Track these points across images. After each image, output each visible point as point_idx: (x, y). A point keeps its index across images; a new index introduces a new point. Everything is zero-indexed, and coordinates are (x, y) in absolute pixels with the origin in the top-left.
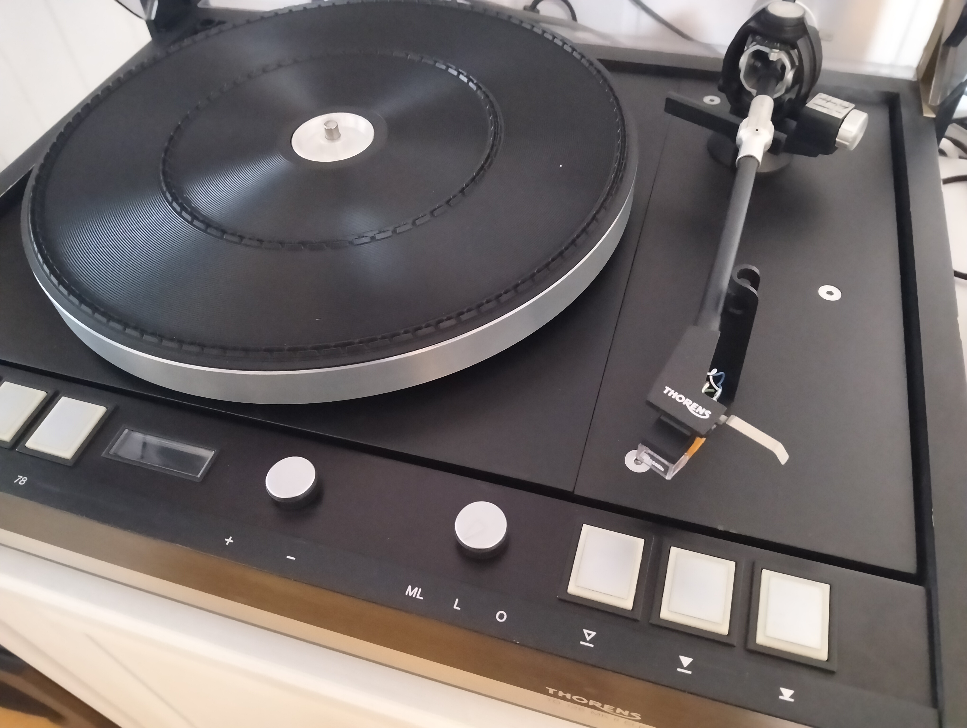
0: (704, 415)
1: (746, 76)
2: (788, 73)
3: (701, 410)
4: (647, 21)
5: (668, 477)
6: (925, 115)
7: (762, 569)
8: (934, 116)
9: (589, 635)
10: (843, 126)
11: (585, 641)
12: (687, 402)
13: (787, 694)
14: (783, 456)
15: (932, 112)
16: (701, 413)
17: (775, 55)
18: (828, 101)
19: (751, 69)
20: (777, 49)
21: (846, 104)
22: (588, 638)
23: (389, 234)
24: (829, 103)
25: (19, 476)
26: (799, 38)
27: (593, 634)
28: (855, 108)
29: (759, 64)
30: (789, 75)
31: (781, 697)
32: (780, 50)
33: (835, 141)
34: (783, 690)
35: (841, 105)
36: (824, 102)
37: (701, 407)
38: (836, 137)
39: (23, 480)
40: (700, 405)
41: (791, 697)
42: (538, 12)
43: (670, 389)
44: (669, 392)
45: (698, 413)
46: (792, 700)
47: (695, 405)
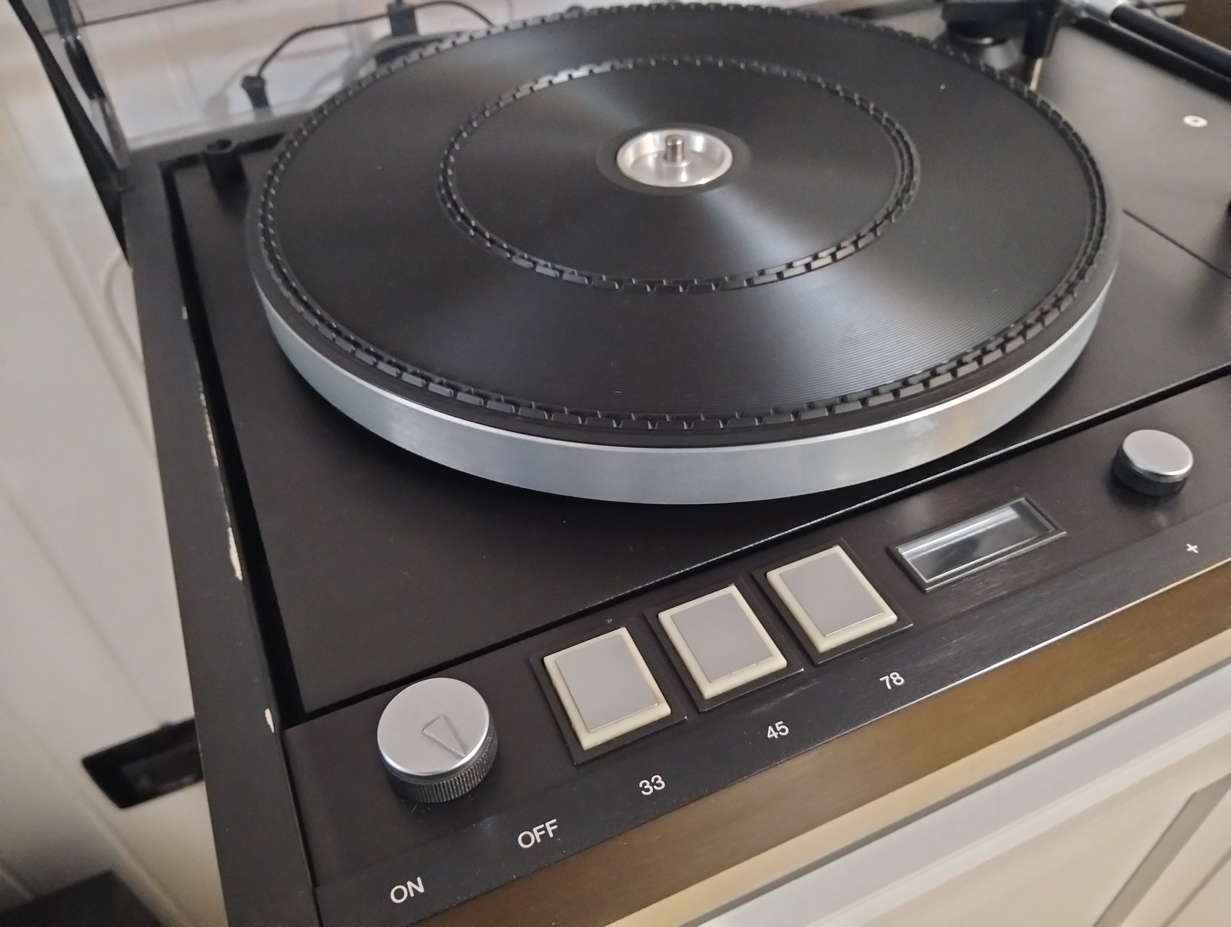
25: (882, 679)
39: (894, 679)
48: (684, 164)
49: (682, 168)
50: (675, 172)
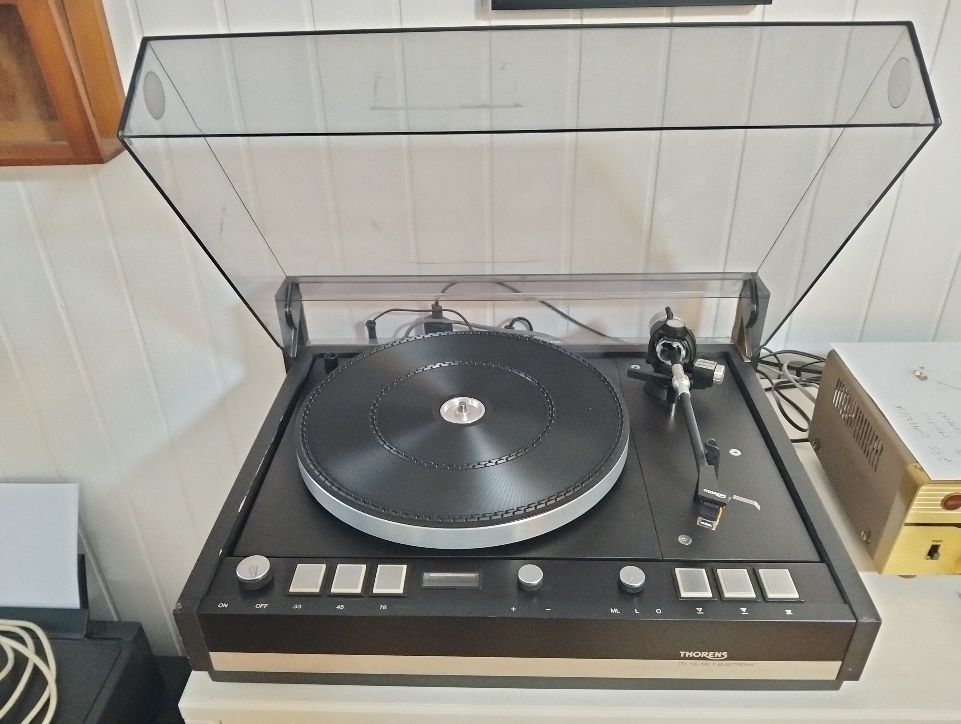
0: (723, 496)
1: (661, 354)
2: (683, 351)
3: (722, 495)
4: (573, 325)
5: (714, 529)
6: (745, 361)
7: (758, 570)
8: (750, 361)
9: (700, 609)
10: (715, 373)
11: (699, 612)
12: (715, 493)
13: (789, 612)
14: (759, 507)
15: (748, 359)
16: (722, 496)
17: (675, 345)
18: (704, 362)
19: (663, 351)
20: (676, 341)
21: (713, 362)
22: (700, 611)
23: (515, 457)
24: (704, 363)
25: (381, 606)
26: (685, 336)
27: (701, 609)
28: (717, 364)
29: (666, 349)
30: (683, 352)
31: (787, 614)
32: (677, 342)
33: (713, 380)
34: (787, 611)
35: (710, 363)
36: (702, 363)
37: (721, 494)
38: (713, 378)
39: (384, 607)
40: (720, 493)
41: (791, 613)
42: (514, 328)
43: (706, 490)
44: (706, 491)
45: (721, 496)
46: (792, 614)
47: (718, 494)
48: (465, 414)
49: (464, 415)
50: (460, 417)
